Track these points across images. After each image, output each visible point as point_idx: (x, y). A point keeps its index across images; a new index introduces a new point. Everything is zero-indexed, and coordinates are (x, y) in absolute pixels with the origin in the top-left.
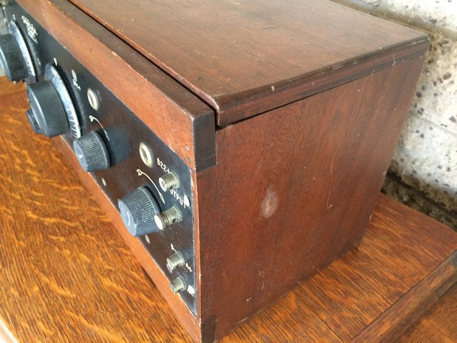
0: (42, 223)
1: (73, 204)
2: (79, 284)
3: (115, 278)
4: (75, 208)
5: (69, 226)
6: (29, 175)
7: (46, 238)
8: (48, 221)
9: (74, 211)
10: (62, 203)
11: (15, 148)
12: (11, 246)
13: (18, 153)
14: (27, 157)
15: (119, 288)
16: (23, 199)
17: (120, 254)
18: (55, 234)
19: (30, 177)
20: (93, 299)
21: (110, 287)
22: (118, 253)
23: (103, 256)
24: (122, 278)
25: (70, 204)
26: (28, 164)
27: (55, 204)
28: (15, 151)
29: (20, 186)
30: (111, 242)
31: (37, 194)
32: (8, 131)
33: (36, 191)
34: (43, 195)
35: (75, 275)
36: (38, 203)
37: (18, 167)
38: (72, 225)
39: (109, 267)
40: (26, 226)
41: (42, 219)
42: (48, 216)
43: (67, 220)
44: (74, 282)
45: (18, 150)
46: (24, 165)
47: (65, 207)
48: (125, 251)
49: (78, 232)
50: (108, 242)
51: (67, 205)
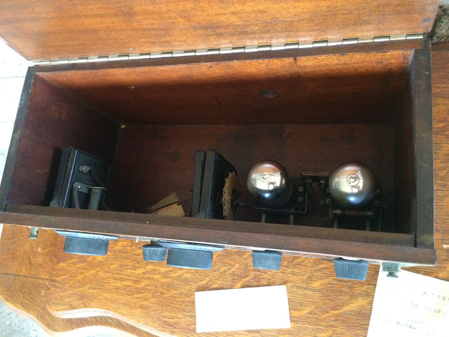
1: (232, 266)
2: (305, 299)
3: (317, 278)
4: (237, 266)
5: (251, 279)
6: (179, 277)
9: (239, 269)
10: (225, 271)
11: (139, 271)
13: (147, 272)
14: (156, 268)
15: (326, 281)
17: (300, 264)
19: (183, 277)
20: (323, 298)
21: (321, 284)
22: (297, 265)
23: (294, 274)
24: (320, 274)
25: (229, 267)
26: (167, 272)
27: (223, 277)
28: (144, 273)
29: (187, 288)
30: (285, 263)
32: (112, 267)
34: (208, 279)
35: (297, 298)
37: (164, 280)
38: (251, 276)
39: (305, 277)
43: (244, 277)
44: (302, 301)
45: (144, 270)
46: (165, 275)
47: (230, 272)
48: (300, 260)
49: (262, 277)
50: (284, 265)
51: (230, 269)
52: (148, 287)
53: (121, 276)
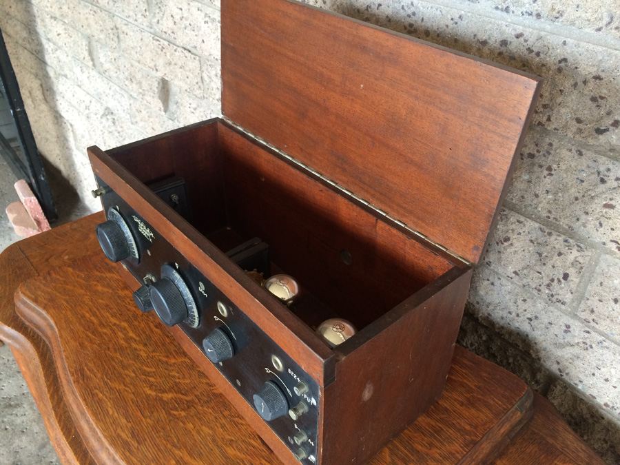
0: (161, 399)
1: (184, 377)
2: (207, 454)
3: (237, 447)
4: (188, 381)
5: (186, 401)
6: (136, 349)
7: (169, 414)
8: (167, 396)
9: (187, 385)
10: (174, 377)
11: (113, 320)
12: (140, 424)
13: (118, 325)
14: (128, 329)
15: (242, 456)
16: (137, 376)
17: (236, 424)
18: (176, 409)
19: (138, 352)
21: (235, 455)
22: (234, 423)
23: (222, 427)
24: (243, 446)
25: (181, 377)
26: (131, 338)
27: (167, 379)
28: (115, 324)
29: (131, 362)
30: (226, 413)
31: (148, 369)
32: (100, 301)
33: (147, 366)
34: (154, 370)
35: (202, 447)
36: (152, 379)
37: (122, 342)
38: (188, 398)
39: (230, 437)
40: (148, 404)
41: (160, 395)
42: (164, 391)
43: (183, 394)
44: (203, 453)
45: (118, 323)
46: (127, 339)
47: (177, 380)
48: (240, 421)
49: (195, 406)
50: (224, 413)
51: (179, 378)
52: (105, 336)
53: (97, 311)
